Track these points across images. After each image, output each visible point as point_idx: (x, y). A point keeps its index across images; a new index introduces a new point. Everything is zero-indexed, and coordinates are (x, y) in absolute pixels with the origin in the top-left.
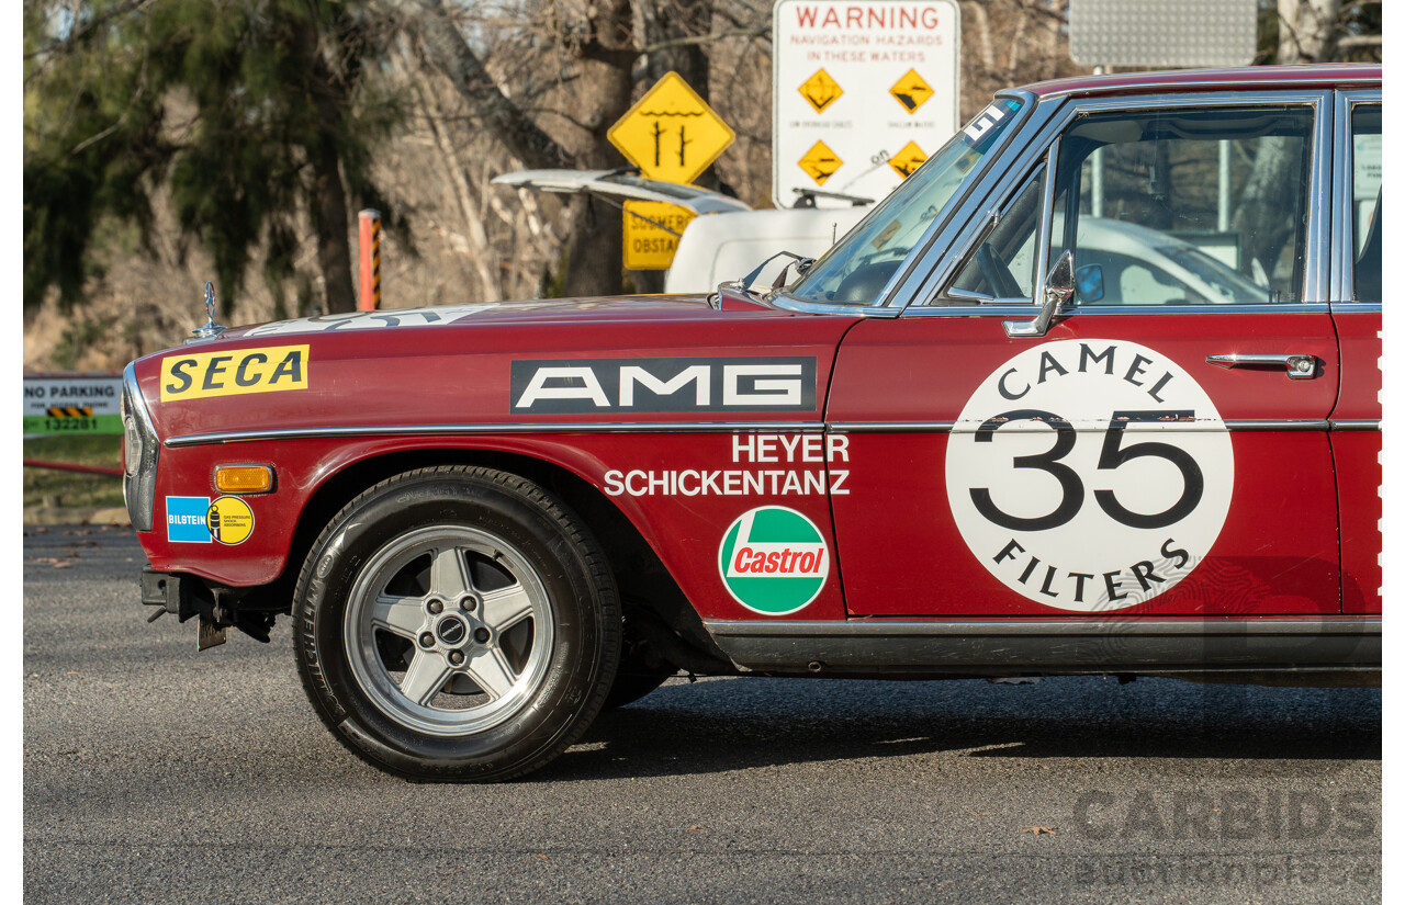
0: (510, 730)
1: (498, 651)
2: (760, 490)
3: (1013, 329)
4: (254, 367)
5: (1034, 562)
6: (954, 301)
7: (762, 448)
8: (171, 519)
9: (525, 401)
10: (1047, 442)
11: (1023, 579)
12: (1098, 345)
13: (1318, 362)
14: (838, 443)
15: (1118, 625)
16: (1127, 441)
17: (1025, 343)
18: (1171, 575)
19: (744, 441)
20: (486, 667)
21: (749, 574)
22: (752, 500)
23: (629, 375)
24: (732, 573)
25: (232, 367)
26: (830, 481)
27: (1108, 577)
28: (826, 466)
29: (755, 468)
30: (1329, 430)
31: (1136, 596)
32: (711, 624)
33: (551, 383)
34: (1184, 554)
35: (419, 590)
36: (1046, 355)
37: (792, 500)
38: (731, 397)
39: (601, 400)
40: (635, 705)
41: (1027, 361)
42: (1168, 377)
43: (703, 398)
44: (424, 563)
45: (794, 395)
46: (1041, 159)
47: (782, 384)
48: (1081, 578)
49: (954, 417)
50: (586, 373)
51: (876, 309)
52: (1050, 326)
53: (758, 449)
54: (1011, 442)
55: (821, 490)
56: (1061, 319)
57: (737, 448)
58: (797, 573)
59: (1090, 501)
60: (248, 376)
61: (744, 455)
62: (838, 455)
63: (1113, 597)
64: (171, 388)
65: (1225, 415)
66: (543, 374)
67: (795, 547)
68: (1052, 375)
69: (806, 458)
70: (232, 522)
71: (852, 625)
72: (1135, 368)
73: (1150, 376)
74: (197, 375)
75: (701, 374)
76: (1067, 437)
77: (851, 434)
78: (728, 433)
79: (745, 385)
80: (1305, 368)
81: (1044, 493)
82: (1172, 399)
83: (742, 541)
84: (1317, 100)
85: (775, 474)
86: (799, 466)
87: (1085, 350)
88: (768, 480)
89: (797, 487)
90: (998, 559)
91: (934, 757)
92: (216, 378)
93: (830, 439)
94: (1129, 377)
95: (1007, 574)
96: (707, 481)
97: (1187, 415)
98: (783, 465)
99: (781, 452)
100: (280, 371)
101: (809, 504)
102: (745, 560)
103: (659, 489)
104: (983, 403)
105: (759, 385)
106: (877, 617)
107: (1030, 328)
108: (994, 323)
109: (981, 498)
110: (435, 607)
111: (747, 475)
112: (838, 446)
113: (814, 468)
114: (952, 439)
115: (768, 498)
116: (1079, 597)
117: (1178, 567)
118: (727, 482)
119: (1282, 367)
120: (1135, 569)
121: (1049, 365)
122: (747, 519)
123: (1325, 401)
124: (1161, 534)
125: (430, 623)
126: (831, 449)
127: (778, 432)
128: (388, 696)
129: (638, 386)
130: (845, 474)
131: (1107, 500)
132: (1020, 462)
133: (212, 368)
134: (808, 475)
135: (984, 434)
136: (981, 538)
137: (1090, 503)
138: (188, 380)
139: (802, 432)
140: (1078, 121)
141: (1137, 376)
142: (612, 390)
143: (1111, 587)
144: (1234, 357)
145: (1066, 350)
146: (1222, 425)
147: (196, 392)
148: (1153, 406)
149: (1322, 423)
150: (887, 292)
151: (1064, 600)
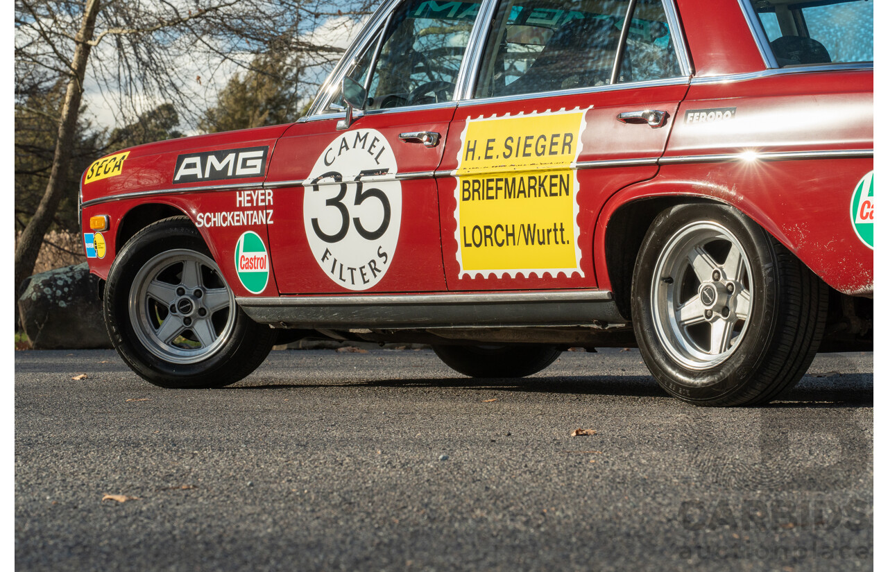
1: (209, 321)
2: (245, 222)
3: (340, 125)
4: (110, 164)
5: (335, 261)
9: (178, 177)
10: (338, 190)
11: (332, 271)
12: (364, 132)
16: (365, 188)
17: (340, 133)
18: (383, 269)
19: (240, 195)
20: (202, 328)
21: (245, 270)
22: (243, 228)
23: (211, 160)
24: (240, 269)
25: (105, 165)
26: (267, 216)
27: (361, 269)
28: (266, 208)
29: (244, 210)
30: (435, 178)
31: (372, 281)
32: (238, 299)
33: (188, 166)
34: (386, 255)
36: (344, 139)
37: (255, 228)
38: (240, 170)
39: (200, 175)
41: (337, 143)
42: (383, 149)
43: (230, 171)
45: (259, 168)
47: (255, 162)
48: (352, 270)
49: (306, 177)
50: (198, 160)
53: (244, 199)
54: (325, 190)
55: (264, 221)
57: (238, 199)
59: (352, 224)
60: (107, 169)
61: (240, 202)
62: (269, 201)
63: (366, 281)
64: (89, 177)
65: (400, 170)
66: (186, 162)
67: (257, 254)
68: (344, 150)
69: (260, 203)
70: (100, 246)
71: (282, 299)
72: (373, 144)
73: (377, 149)
74: (96, 169)
75: (231, 158)
76: (344, 187)
77: (273, 188)
78: (236, 191)
79: (245, 163)
81: (337, 220)
82: (382, 162)
83: (241, 253)
85: (250, 213)
86: (257, 208)
87: (358, 135)
88: (248, 216)
89: (256, 220)
90: (323, 260)
92: (100, 171)
93: (266, 192)
94: (369, 151)
95: (327, 269)
96: (229, 218)
97: (386, 171)
98: (252, 208)
99: (252, 200)
100: (116, 166)
101: (262, 230)
102: (243, 262)
103: (215, 223)
104: (317, 168)
105: (249, 163)
107: (345, 124)
109: (315, 224)
110: (181, 292)
111: (241, 214)
112: (270, 196)
113: (262, 209)
114: (305, 189)
115: (248, 227)
116: (353, 282)
117: (385, 263)
118: (235, 218)
120: (370, 264)
121: (344, 144)
122: (241, 240)
124: (377, 243)
125: (176, 300)
126: (267, 198)
127: (251, 189)
129: (212, 164)
130: (271, 212)
131: (358, 224)
132: (328, 203)
133: (101, 166)
134: (260, 213)
135: (316, 186)
136: (317, 248)
138: (93, 173)
139: (260, 188)
141: (372, 150)
142: (204, 168)
143: (363, 275)
144: (407, 135)
145: (352, 135)
146: (398, 176)
148: (376, 166)
149: (432, 174)
151: (349, 284)
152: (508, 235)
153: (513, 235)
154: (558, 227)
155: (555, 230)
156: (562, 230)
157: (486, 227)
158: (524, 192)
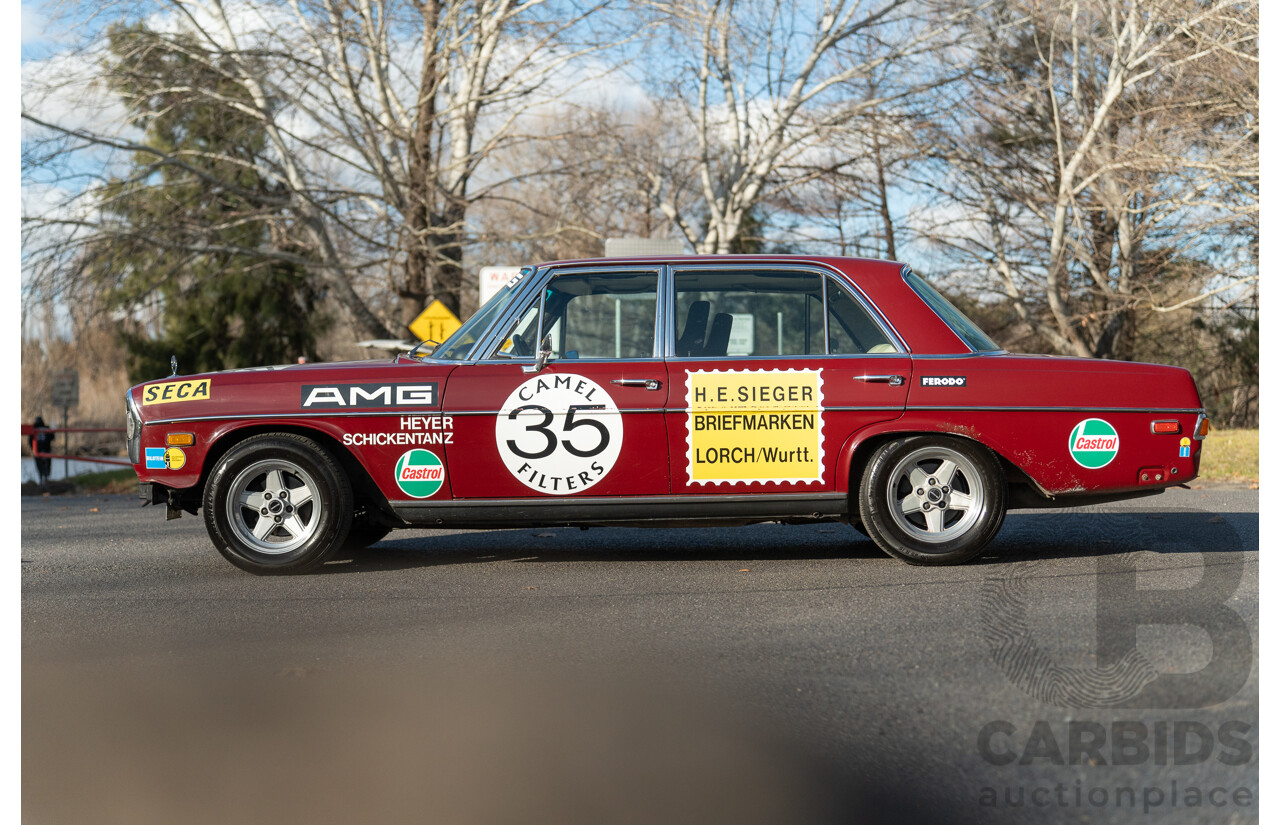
0: (302, 551)
1: (297, 516)
2: (413, 442)
3: (526, 369)
4: (185, 389)
5: (536, 472)
6: (499, 357)
7: (414, 423)
8: (148, 458)
9: (308, 403)
10: (541, 419)
11: (531, 480)
12: (563, 376)
13: (659, 383)
14: (448, 420)
15: (573, 500)
16: (576, 419)
17: (531, 375)
18: (596, 478)
19: (406, 420)
20: (292, 523)
21: (409, 480)
22: (410, 446)
23: (355, 391)
24: (401, 479)
25: (175, 390)
26: (444, 438)
27: (568, 479)
28: (442, 431)
29: (411, 432)
30: (664, 413)
31: (580, 487)
32: (392, 502)
33: (319, 395)
34: (601, 468)
35: (261, 489)
36: (540, 381)
37: (427, 446)
38: (400, 401)
39: (342, 403)
40: (373, 546)
41: (532, 383)
42: (594, 390)
43: (388, 401)
44: (263, 477)
45: (428, 400)
46: (539, 295)
47: (423, 395)
48: (556, 480)
49: (499, 409)
50: (335, 390)
51: (466, 362)
52: (542, 368)
53: (412, 423)
54: (525, 419)
55: (440, 441)
56: (547, 365)
57: (403, 423)
58: (430, 479)
59: (560, 445)
60: (182, 394)
61: (406, 426)
62: (448, 426)
63: (570, 488)
64: (148, 399)
65: (619, 407)
66: (316, 391)
67: (429, 467)
68: (543, 389)
69: (434, 427)
70: (176, 459)
71: (455, 502)
72: (579, 386)
73: (586, 390)
74: (160, 393)
75: (386, 390)
76: (549, 417)
77: (453, 416)
78: (399, 417)
79: (407, 395)
80: (653, 385)
81: (540, 442)
82: (596, 400)
83: (405, 465)
84: (659, 270)
85: (420, 435)
86: (431, 431)
87: (557, 378)
88: (417, 437)
89: (430, 440)
90: (520, 471)
91: (496, 563)
92: (168, 394)
93: (444, 419)
94: (577, 390)
95: (523, 478)
96: (390, 438)
97: (602, 407)
98: (423, 430)
99: (423, 425)
100: (197, 391)
101: (435, 448)
102: (407, 473)
103: (368, 442)
104: (512, 402)
105: (412, 395)
106: (466, 498)
107: (534, 369)
108: (518, 367)
109: (512, 445)
110: (268, 496)
111: (407, 435)
112: (448, 422)
113: (437, 432)
114: (498, 418)
115: (417, 446)
116: (555, 488)
117: (599, 474)
118: (398, 438)
119: (643, 385)
120: (580, 475)
121: (542, 385)
122: (407, 455)
123: (663, 402)
124: (591, 460)
125: (266, 504)
126: (445, 423)
127: (421, 416)
128: (247, 537)
129: (358, 395)
130: (451, 434)
131: (567, 445)
132: (529, 428)
133: (167, 390)
134: (435, 435)
135: (513, 416)
136: (512, 462)
137: (560, 446)
138: (155, 396)
139: (432, 416)
140: (555, 279)
141: (580, 390)
142: (346, 397)
143: (569, 483)
144: (623, 381)
145: (549, 378)
146: (617, 411)
147: (159, 401)
148: (587, 403)
149: (661, 410)
150: (470, 354)
151: (549, 489)
152: (746, 455)
153: (753, 455)
154: (802, 450)
155: (799, 452)
156: (806, 452)
157: (721, 450)
158: (765, 425)
